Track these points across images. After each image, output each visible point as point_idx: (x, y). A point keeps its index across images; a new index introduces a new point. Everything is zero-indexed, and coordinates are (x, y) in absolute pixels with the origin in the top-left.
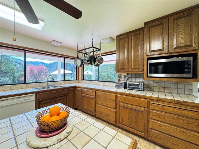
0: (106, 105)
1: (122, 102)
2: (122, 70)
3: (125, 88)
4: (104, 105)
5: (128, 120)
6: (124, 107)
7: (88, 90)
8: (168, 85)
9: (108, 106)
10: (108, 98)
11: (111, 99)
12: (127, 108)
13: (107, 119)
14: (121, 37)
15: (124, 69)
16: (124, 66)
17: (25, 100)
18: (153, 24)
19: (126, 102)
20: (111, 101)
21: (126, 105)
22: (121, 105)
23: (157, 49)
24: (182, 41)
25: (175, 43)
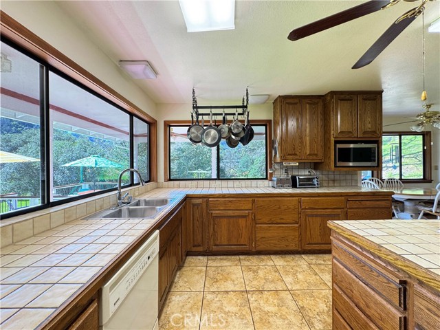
0: (279, 221)
1: (310, 208)
2: (291, 157)
3: (294, 186)
4: (275, 222)
5: (319, 234)
6: (312, 216)
7: (231, 199)
8: (337, 177)
9: (282, 221)
10: (283, 208)
11: (290, 208)
12: (317, 216)
13: (282, 246)
14: (289, 101)
15: (295, 155)
16: (294, 149)
17: (149, 258)
18: (342, 96)
19: (317, 207)
20: (290, 210)
21: (315, 212)
22: (307, 213)
23: (346, 130)
24: (370, 126)
25: (363, 127)
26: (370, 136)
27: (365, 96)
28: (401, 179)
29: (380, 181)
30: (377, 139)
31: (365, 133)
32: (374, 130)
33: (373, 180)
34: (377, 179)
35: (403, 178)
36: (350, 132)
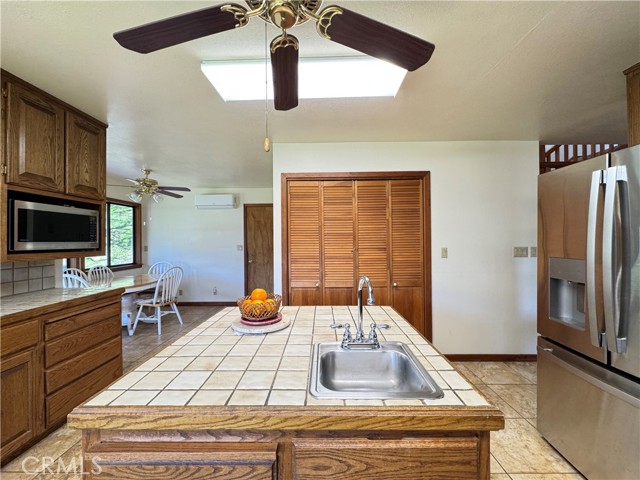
23: (41, 174)
24: (87, 177)
25: (76, 176)
26: (88, 194)
27: (79, 120)
28: (109, 266)
29: (81, 272)
30: (98, 203)
31: (79, 187)
32: (94, 186)
33: (70, 272)
34: (76, 270)
35: (112, 264)
36: (50, 180)
